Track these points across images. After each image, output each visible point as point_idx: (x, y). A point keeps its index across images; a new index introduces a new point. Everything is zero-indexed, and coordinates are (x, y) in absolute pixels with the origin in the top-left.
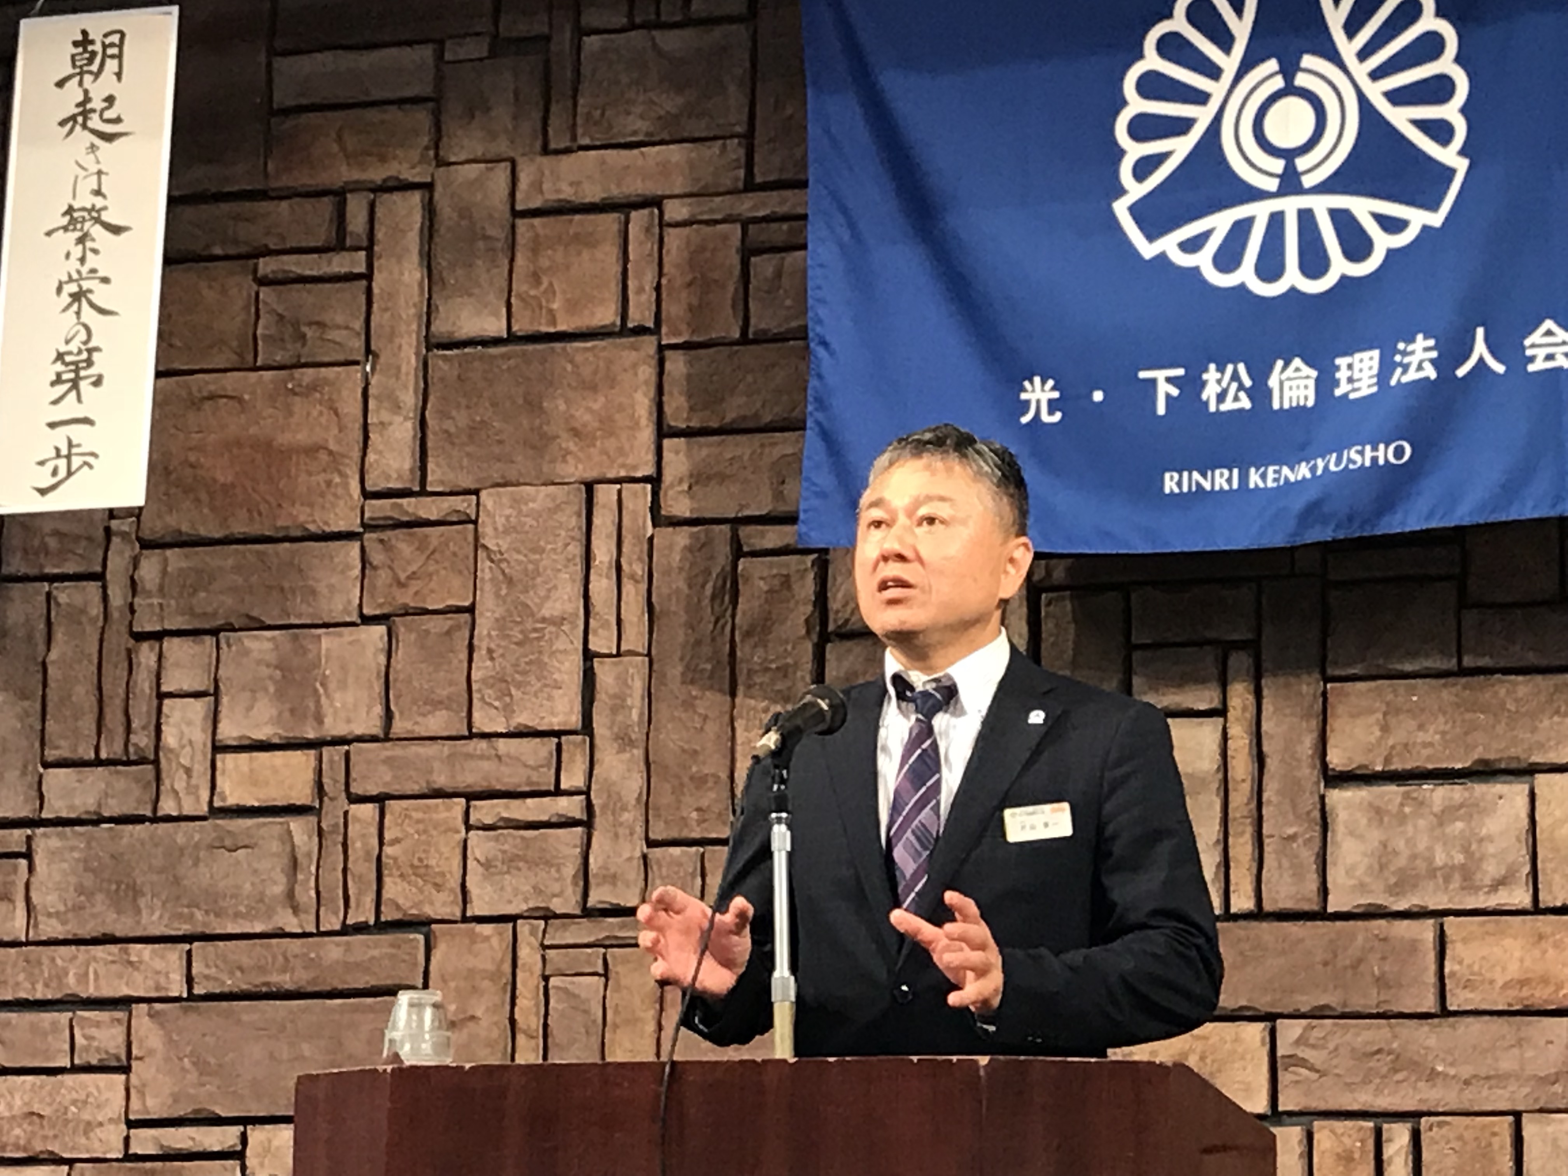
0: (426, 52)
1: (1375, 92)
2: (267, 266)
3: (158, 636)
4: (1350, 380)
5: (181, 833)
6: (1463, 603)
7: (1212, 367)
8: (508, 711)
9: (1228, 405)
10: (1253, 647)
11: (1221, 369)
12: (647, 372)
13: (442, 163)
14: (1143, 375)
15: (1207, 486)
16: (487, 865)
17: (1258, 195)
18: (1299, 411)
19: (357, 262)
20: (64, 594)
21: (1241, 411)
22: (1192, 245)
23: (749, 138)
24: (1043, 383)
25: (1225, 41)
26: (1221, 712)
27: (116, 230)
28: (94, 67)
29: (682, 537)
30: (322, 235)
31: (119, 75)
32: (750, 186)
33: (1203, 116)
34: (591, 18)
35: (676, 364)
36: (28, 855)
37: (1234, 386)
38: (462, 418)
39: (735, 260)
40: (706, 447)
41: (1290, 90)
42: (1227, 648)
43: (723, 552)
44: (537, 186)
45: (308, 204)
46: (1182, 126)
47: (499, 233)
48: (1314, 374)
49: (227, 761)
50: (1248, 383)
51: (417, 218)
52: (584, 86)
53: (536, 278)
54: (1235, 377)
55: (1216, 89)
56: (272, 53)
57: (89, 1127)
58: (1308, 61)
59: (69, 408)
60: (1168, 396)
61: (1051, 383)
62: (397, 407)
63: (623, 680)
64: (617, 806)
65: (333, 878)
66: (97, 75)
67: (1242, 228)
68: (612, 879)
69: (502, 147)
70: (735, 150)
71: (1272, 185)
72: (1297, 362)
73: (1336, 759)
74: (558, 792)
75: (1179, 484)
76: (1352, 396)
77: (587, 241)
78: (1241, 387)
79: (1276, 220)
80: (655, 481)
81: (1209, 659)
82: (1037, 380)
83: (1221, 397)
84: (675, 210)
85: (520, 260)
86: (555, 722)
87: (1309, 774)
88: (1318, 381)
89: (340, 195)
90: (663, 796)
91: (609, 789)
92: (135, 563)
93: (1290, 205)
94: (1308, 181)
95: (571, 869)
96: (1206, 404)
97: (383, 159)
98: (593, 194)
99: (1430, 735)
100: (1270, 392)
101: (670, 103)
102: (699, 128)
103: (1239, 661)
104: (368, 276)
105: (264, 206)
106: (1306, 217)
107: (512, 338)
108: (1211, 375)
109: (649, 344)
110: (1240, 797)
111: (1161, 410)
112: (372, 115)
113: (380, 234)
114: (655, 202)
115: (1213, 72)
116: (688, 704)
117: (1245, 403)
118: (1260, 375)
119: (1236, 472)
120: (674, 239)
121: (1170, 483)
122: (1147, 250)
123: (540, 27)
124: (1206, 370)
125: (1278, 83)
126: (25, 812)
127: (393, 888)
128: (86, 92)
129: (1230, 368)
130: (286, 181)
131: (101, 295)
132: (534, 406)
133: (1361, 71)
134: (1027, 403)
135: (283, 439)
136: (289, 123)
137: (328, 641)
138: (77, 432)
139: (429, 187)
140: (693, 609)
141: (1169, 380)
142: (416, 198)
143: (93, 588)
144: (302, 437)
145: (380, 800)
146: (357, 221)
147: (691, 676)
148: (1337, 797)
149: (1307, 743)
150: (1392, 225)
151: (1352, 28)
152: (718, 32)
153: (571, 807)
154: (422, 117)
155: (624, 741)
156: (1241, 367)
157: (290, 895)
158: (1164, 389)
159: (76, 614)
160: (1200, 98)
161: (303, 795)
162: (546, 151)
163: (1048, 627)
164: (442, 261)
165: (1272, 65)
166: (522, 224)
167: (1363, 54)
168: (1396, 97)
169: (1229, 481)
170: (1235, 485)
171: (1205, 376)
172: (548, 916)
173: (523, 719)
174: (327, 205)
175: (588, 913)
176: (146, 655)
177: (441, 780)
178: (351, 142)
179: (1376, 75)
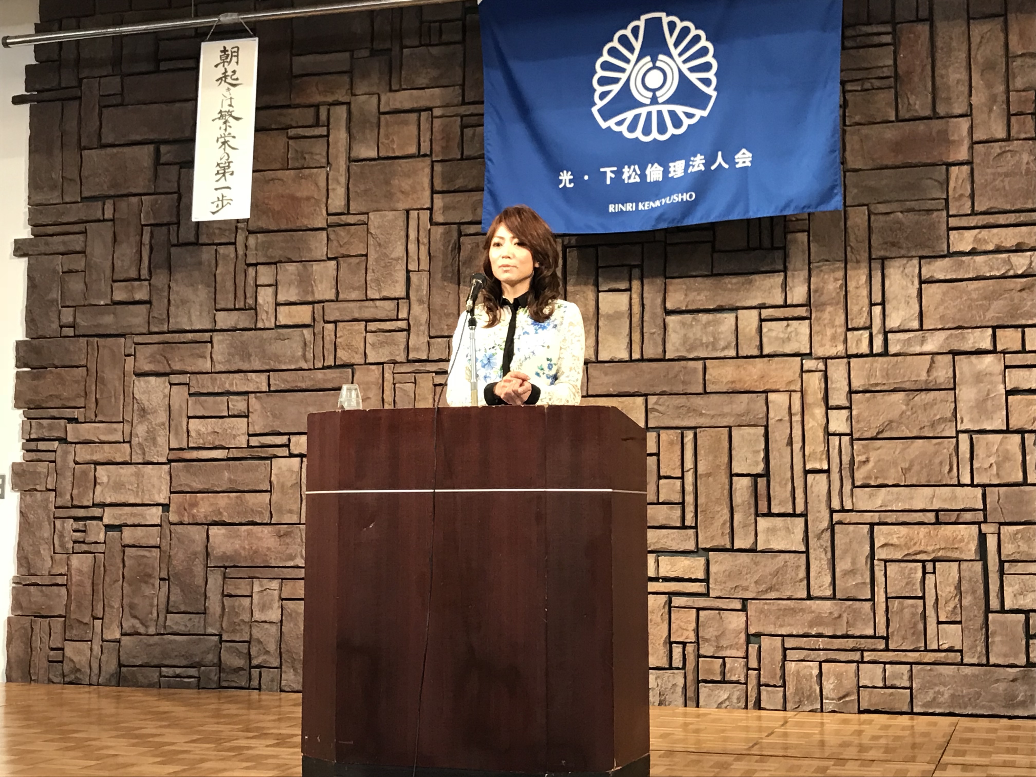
0: (347, 55)
1: (685, 68)
2: (292, 132)
3: (256, 265)
4: (675, 171)
5: (265, 334)
6: (714, 250)
7: (626, 167)
8: (380, 291)
9: (632, 181)
10: (641, 267)
11: (629, 167)
12: (428, 170)
13: (353, 95)
14: (602, 170)
15: (624, 209)
16: (373, 345)
17: (642, 105)
18: (656, 182)
19: (323, 131)
20: (222, 250)
21: (637, 182)
22: (619, 123)
23: (463, 86)
24: (567, 172)
25: (631, 49)
26: (629, 290)
27: (237, 119)
28: (228, 60)
29: (441, 229)
30: (311, 121)
31: (237, 63)
32: (464, 103)
33: (623, 77)
34: (407, 42)
35: (438, 168)
36: (211, 342)
37: (634, 173)
38: (362, 187)
39: (459, 130)
40: (449, 198)
41: (655, 67)
42: (632, 267)
43: (455, 235)
44: (388, 103)
45: (306, 110)
46: (616, 80)
47: (375, 120)
48: (662, 169)
49: (281, 309)
50: (639, 172)
51: (345, 115)
52: (404, 67)
53: (387, 136)
54: (634, 170)
55: (628, 67)
56: (292, 55)
57: (235, 437)
58: (661, 57)
59: (222, 183)
60: (611, 178)
61: (570, 173)
62: (338, 183)
63: (420, 280)
64: (419, 324)
65: (319, 350)
66: (230, 62)
67: (637, 117)
68: (417, 350)
69: (375, 89)
70: (458, 90)
71: (648, 101)
72: (656, 165)
73: (669, 306)
74: (398, 319)
75: (615, 209)
76: (675, 177)
77: (406, 123)
78: (636, 174)
79: (649, 114)
80: (431, 209)
81: (626, 270)
82: (565, 172)
83: (629, 178)
84: (437, 112)
85: (382, 131)
86: (397, 295)
87: (660, 311)
88: (663, 172)
89: (317, 107)
90: (435, 320)
91: (415, 319)
92: (247, 238)
93: (654, 109)
94: (660, 100)
95: (402, 346)
96: (624, 180)
97: (333, 93)
98: (407, 106)
99: (702, 297)
100: (646, 176)
101: (434, 73)
102: (444, 82)
103: (636, 272)
104: (328, 136)
105: (291, 111)
106: (660, 113)
107: (379, 158)
108: (626, 169)
109: (428, 161)
110: (636, 319)
111: (608, 182)
112: (329, 77)
113: (332, 120)
114: (430, 109)
115: (627, 61)
116: (443, 288)
117: (638, 180)
118: (643, 169)
119: (634, 204)
120: (437, 122)
121: (611, 208)
122: (604, 125)
123: (387, 45)
124: (624, 168)
125: (650, 65)
126: (209, 327)
127: (340, 353)
128: (226, 69)
129: (632, 167)
130: (298, 101)
131: (232, 142)
132: (387, 182)
133: (679, 60)
134: (561, 181)
135: (299, 194)
136: (298, 81)
137: (316, 267)
138: (225, 191)
139: (349, 104)
140: (445, 254)
141: (612, 172)
142: (344, 108)
143: (232, 248)
144: (305, 194)
145: (335, 322)
146: (323, 116)
147: (444, 278)
148: (670, 319)
149: (659, 300)
150: (689, 116)
151: (676, 45)
152: (452, 47)
153: (403, 324)
154: (346, 78)
155: (421, 301)
156: (637, 167)
157: (304, 356)
158: (610, 175)
159: (226, 257)
160: (623, 70)
161: (307, 320)
162: (391, 90)
163: (569, 260)
164: (354, 131)
165: (648, 58)
166: (382, 117)
167: (680, 54)
168: (692, 70)
169: (632, 207)
170: (634, 209)
171: (624, 170)
172: (395, 363)
173: (385, 294)
174: (312, 110)
175: (409, 361)
176: (251, 271)
177: (357, 315)
178: (321, 88)
179: (685, 62)
